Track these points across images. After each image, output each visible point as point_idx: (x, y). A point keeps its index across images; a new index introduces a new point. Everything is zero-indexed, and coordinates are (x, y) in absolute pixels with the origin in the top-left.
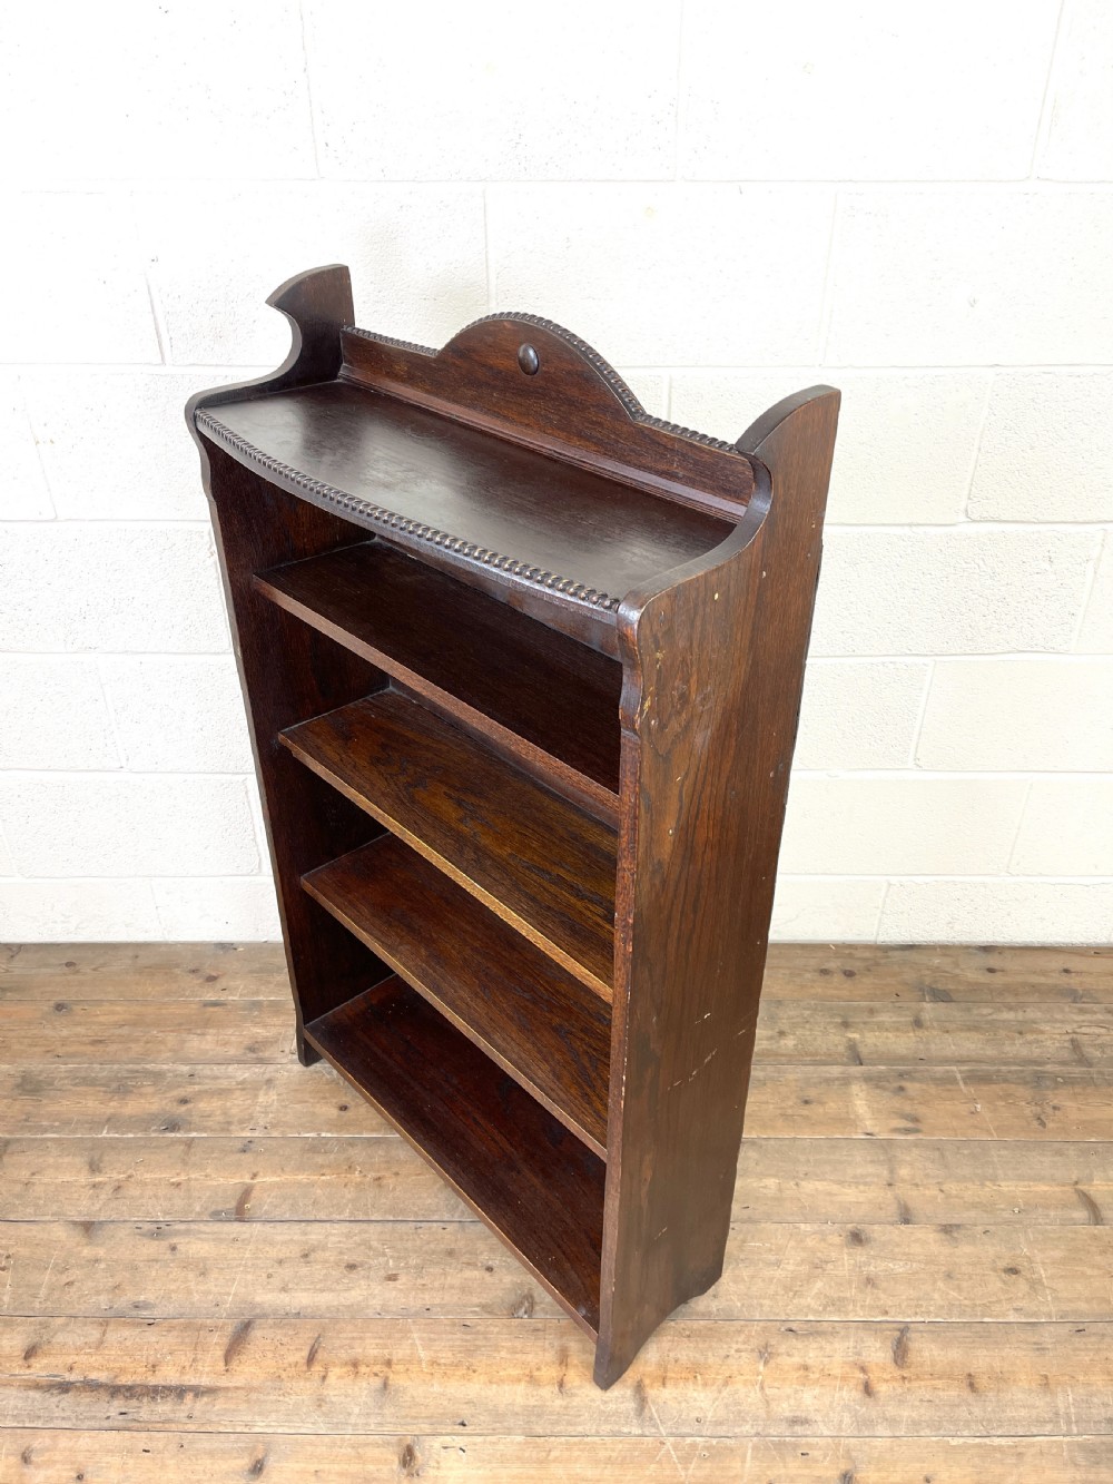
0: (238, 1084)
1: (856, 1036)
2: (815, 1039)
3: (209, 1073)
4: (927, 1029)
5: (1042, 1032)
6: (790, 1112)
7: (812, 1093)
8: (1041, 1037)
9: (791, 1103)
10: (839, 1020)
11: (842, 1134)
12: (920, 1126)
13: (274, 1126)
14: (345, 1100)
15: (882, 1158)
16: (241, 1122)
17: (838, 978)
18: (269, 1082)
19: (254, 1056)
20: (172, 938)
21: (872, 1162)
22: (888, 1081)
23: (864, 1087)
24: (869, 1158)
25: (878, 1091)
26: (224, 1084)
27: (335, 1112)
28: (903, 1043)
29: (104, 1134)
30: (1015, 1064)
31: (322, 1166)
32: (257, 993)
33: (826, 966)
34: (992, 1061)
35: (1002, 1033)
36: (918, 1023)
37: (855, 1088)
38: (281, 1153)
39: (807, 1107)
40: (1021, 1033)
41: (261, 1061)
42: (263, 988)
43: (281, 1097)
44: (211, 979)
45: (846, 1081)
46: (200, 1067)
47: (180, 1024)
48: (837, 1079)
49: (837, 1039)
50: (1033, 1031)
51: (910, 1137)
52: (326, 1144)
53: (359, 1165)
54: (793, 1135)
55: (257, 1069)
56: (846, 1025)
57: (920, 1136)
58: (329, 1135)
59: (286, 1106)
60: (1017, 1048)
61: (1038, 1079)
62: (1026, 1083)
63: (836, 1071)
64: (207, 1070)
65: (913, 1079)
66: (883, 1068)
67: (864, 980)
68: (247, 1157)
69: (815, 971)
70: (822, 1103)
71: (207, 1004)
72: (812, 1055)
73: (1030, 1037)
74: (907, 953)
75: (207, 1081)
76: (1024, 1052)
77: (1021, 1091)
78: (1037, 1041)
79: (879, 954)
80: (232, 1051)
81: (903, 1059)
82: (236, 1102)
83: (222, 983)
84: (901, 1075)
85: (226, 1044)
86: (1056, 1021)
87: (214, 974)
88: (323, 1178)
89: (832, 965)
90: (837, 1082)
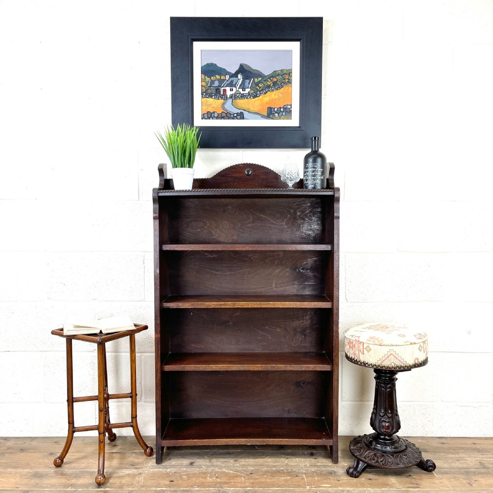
0: (127, 474)
5: (467, 460)
8: (467, 461)
12: (419, 486)
13: (142, 486)
14: (172, 479)
16: (128, 485)
18: (140, 474)
26: (120, 474)
27: (169, 483)
29: (69, 489)
30: (457, 469)
34: (448, 468)
35: (450, 461)
39: (370, 480)
40: (458, 460)
43: (145, 478)
50: (463, 460)
51: (416, 489)
55: (135, 470)
57: (420, 489)
58: (166, 489)
59: (147, 481)
60: (457, 464)
61: (467, 472)
62: (462, 474)
70: (376, 480)
73: (462, 461)
76: (461, 466)
77: (460, 476)
78: (466, 463)
82: (126, 480)
84: (408, 472)
86: (472, 457)
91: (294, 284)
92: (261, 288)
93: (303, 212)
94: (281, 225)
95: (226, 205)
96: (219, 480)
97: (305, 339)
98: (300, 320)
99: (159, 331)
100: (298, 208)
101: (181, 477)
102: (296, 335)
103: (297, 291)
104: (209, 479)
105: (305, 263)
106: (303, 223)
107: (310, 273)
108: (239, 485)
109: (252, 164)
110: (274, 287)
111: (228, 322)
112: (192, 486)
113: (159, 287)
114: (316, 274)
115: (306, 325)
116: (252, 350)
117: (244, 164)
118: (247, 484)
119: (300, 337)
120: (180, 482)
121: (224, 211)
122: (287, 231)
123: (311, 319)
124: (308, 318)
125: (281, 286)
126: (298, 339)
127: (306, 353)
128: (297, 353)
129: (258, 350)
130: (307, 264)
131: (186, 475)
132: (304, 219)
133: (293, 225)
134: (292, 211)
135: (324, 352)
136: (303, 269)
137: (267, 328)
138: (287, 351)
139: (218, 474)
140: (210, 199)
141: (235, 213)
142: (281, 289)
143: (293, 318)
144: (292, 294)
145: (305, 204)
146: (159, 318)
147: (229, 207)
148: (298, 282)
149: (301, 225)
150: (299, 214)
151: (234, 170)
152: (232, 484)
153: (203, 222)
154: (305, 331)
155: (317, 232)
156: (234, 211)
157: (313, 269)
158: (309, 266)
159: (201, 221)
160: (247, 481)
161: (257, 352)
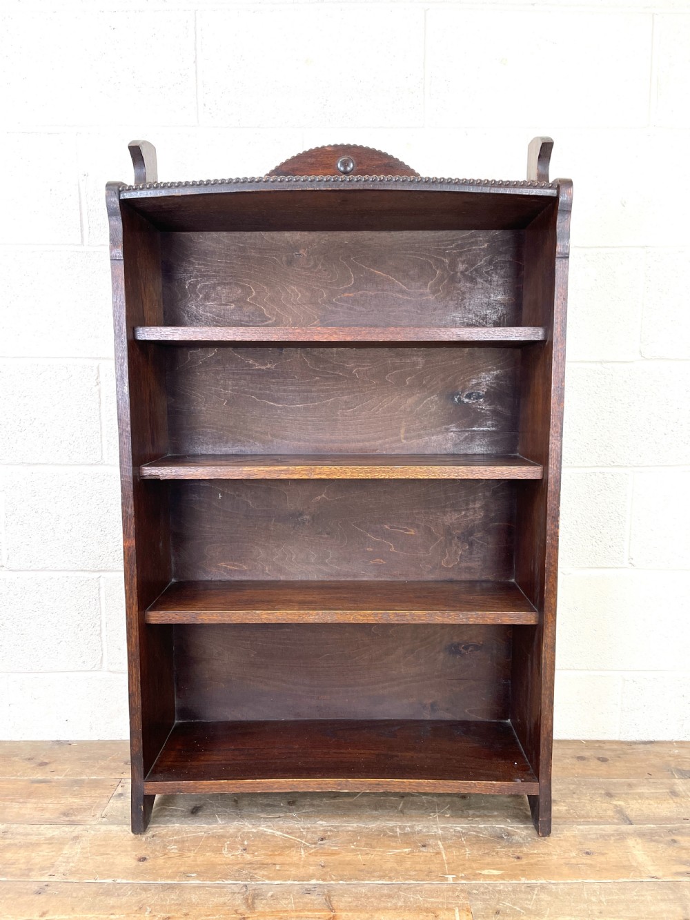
0: (46, 839)
1: (621, 803)
2: (584, 806)
3: (22, 831)
4: (683, 797)
6: (573, 861)
7: (591, 846)
9: (574, 854)
10: (603, 792)
11: (628, 877)
13: (72, 873)
14: (143, 853)
15: (671, 897)
16: (42, 869)
17: (594, 763)
18: (76, 838)
19: (67, 819)
20: (16, 737)
21: (663, 900)
22: (660, 836)
23: (639, 840)
24: (659, 897)
25: (653, 844)
26: (34, 839)
27: (134, 863)
28: (666, 808)
31: (113, 907)
32: (81, 774)
33: (582, 754)
36: (674, 794)
37: (631, 842)
38: (75, 895)
39: (589, 857)
41: (72, 823)
42: (87, 770)
43: (85, 851)
44: (43, 764)
45: (621, 837)
46: (15, 826)
47: (7, 795)
48: (613, 835)
49: (605, 806)
52: (121, 888)
53: (150, 906)
54: (580, 881)
55: (67, 829)
56: (609, 795)
58: (124, 881)
59: (87, 858)
63: (609, 829)
64: (21, 828)
65: (682, 834)
66: (652, 826)
67: (617, 764)
68: (42, 898)
69: (572, 757)
70: (603, 854)
71: (34, 782)
72: (583, 817)
74: (648, 746)
75: (18, 837)
79: (626, 747)
80: (47, 815)
81: (669, 820)
82: (41, 853)
83: (53, 767)
84: (670, 831)
85: (43, 809)
87: (46, 761)
88: (112, 917)
89: (586, 754)
90: (613, 838)
91: (447, 430)
92: (374, 439)
93: (471, 263)
94: (421, 294)
95: (295, 247)
96: (248, 857)
97: (471, 553)
98: (460, 511)
99: (132, 533)
100: (461, 254)
101: (165, 847)
102: (451, 544)
103: (455, 445)
104: (228, 855)
105: (474, 382)
106: (471, 290)
107: (484, 406)
108: (293, 871)
109: (355, 146)
110: (402, 436)
111: (301, 514)
112: (186, 875)
113: (129, 428)
114: (499, 408)
115: (473, 521)
116: (355, 576)
117: (336, 146)
118: (311, 869)
119: (460, 549)
120: (161, 861)
121: (290, 263)
122: (435, 310)
123: (486, 508)
124: (477, 505)
125: (420, 436)
126: (456, 552)
127: (472, 583)
128: (451, 581)
129: (368, 576)
130: (478, 384)
131: (176, 842)
132: (472, 280)
133: (448, 293)
134: (447, 261)
135: (513, 580)
136: (469, 396)
137: (387, 527)
138: (431, 577)
139: (249, 838)
140: (258, 233)
141: (315, 266)
142: (419, 441)
143: (445, 507)
144: (445, 452)
145: (476, 243)
146: (131, 502)
147: (301, 252)
148: (458, 426)
149: (467, 296)
150: (461, 267)
151: (313, 160)
152: (278, 867)
153: (243, 287)
154: (471, 534)
155: (501, 310)
156: (312, 263)
157: (492, 396)
158: (483, 390)
159: (236, 284)
160: (312, 859)
161: (365, 579)
